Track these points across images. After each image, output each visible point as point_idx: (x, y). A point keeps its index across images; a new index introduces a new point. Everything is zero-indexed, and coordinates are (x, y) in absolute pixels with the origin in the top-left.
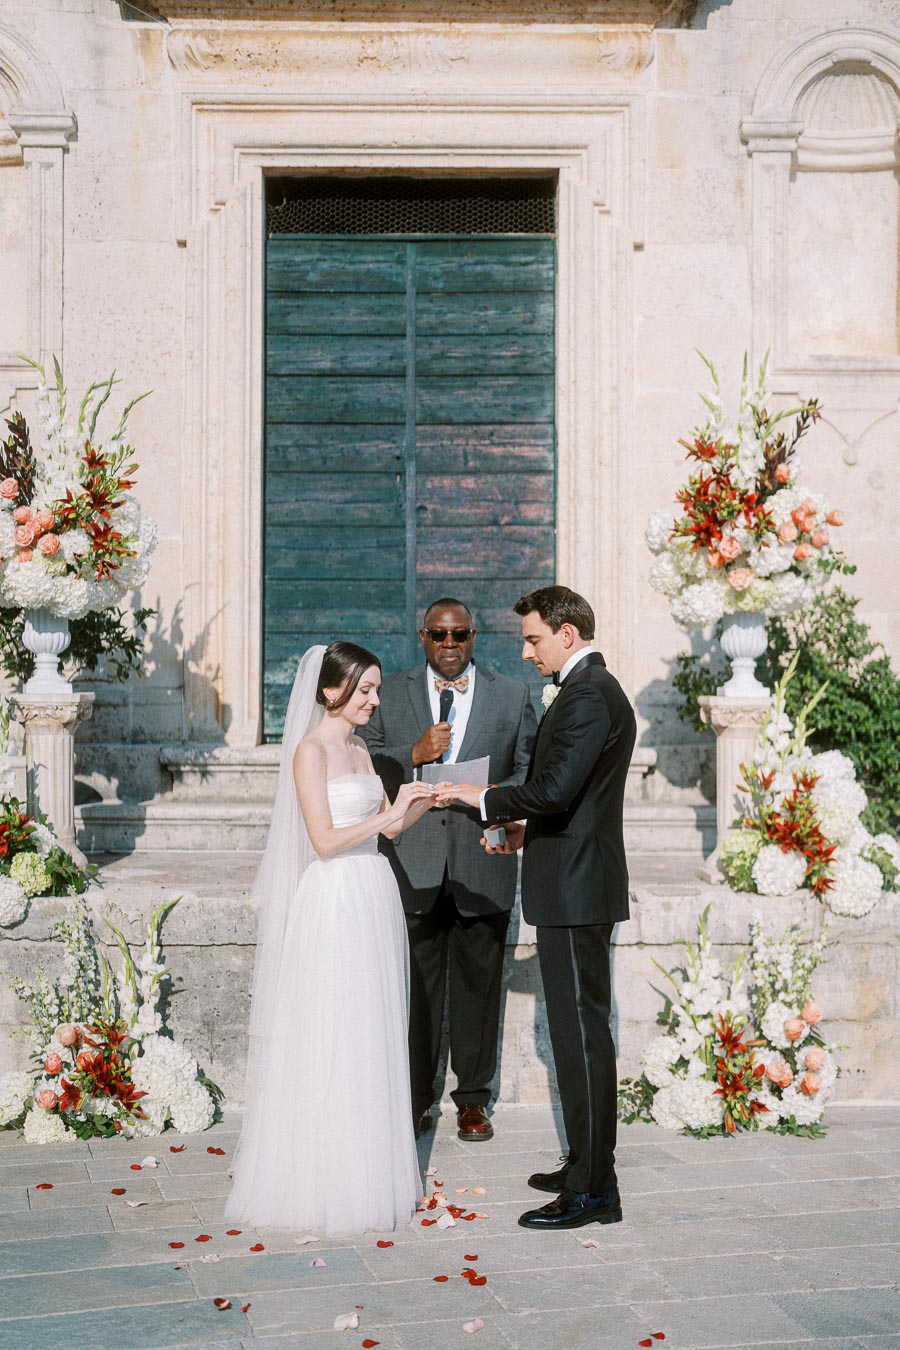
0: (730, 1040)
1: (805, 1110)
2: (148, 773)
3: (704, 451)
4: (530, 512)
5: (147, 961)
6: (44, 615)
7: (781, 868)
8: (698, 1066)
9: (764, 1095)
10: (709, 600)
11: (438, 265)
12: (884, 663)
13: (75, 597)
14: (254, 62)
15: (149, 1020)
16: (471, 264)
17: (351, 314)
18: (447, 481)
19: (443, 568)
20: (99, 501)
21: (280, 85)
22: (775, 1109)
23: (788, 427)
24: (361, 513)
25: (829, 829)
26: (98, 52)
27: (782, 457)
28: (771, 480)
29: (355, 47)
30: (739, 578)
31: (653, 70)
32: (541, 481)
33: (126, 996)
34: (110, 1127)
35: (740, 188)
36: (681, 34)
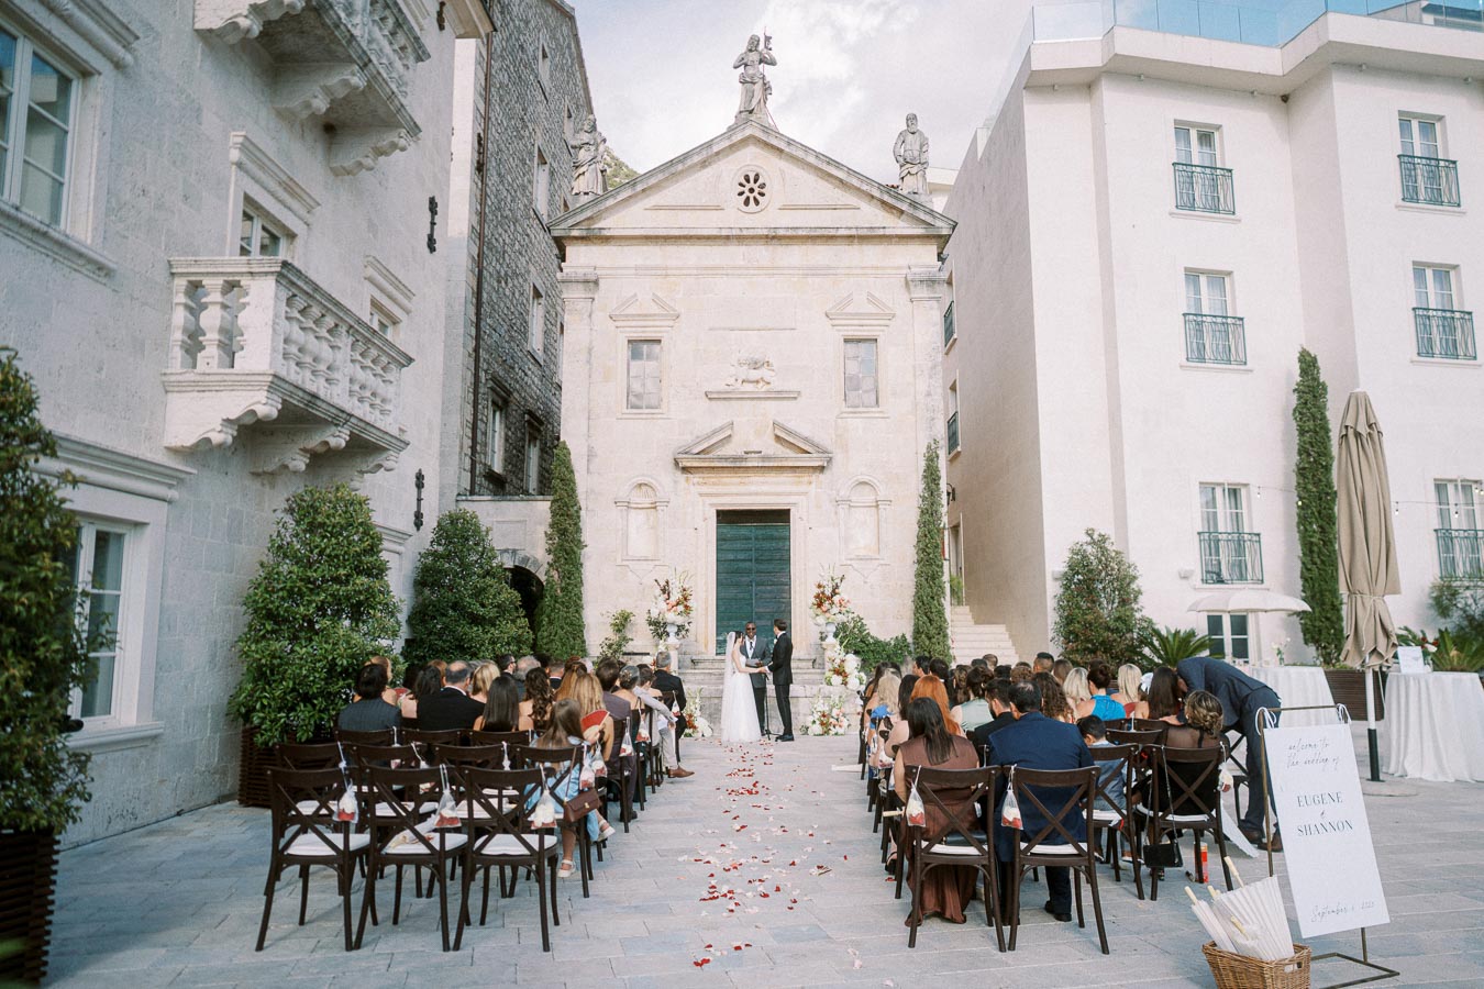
0: (824, 716)
1: (841, 731)
2: (688, 662)
3: (819, 586)
4: (784, 595)
5: (697, 701)
6: (673, 624)
7: (837, 680)
8: (818, 722)
9: (832, 728)
10: (821, 620)
11: (760, 532)
12: (868, 634)
13: (680, 620)
14: (714, 484)
15: (698, 713)
16: (769, 532)
17: (738, 545)
18: (763, 588)
19: (761, 610)
20: (686, 599)
21: (720, 489)
22: (833, 731)
23: (838, 581)
24: (741, 595)
25: (847, 670)
26: (675, 482)
27: (837, 587)
28: (834, 593)
29: (740, 479)
30: (827, 615)
31: (813, 485)
32: (787, 587)
33: (693, 708)
34: (690, 735)
35: (836, 513)
36: (821, 475)
